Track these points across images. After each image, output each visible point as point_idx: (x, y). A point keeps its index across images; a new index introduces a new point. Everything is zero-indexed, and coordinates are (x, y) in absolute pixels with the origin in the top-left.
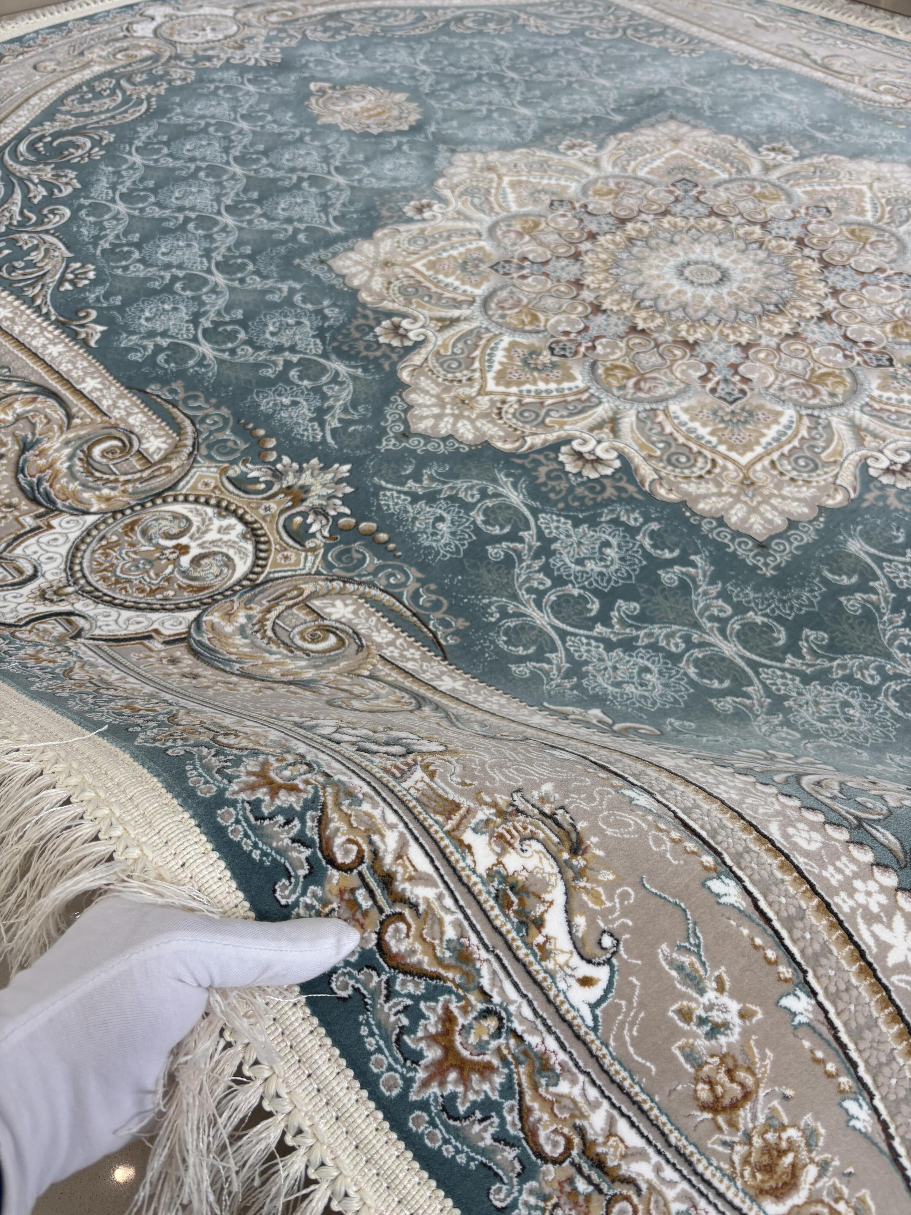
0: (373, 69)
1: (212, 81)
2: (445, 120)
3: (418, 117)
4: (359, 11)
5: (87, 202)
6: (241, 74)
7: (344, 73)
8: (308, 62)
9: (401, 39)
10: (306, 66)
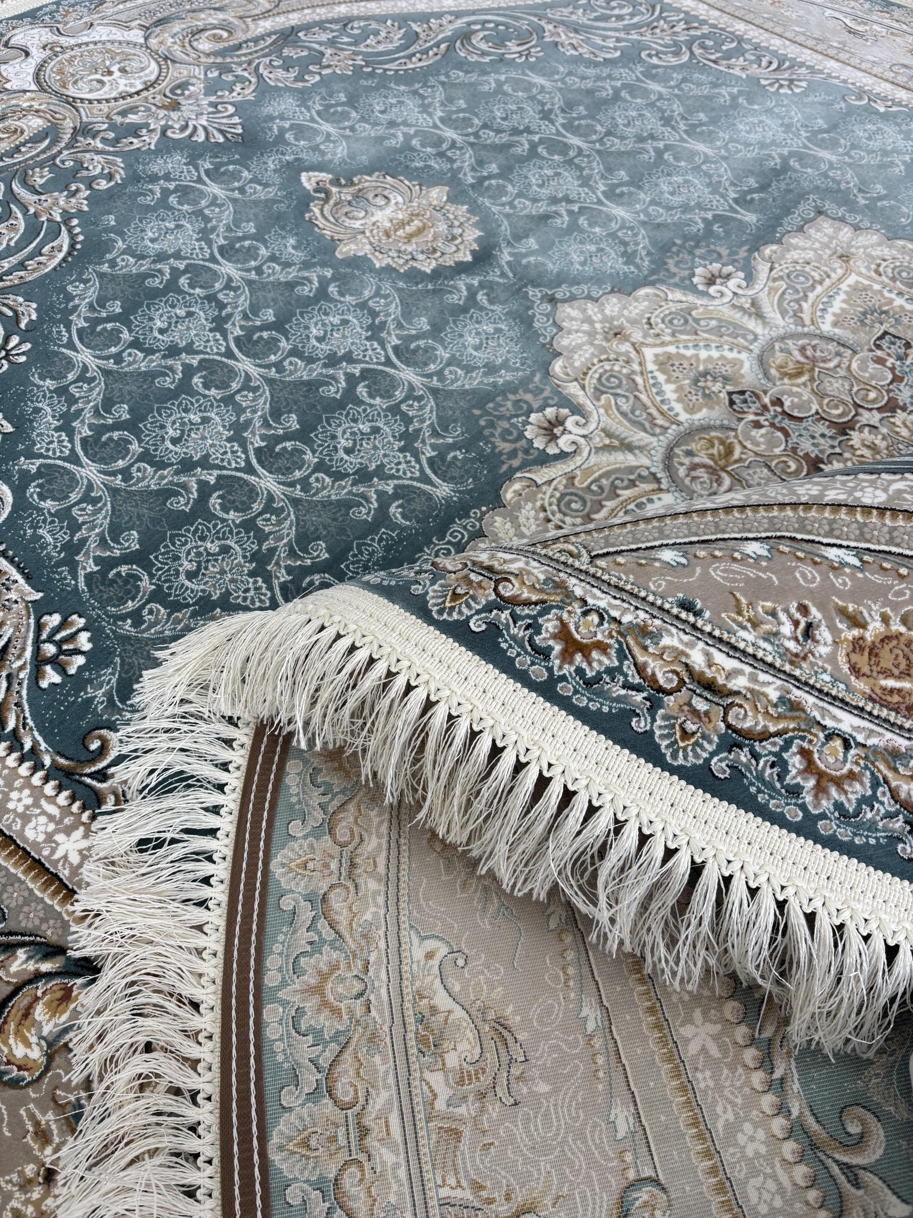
0: (380, 140)
1: (154, 178)
2: (518, 237)
3: (478, 233)
4: (321, 25)
5: (33, 466)
6: (192, 161)
7: (341, 151)
8: (282, 131)
9: (398, 78)
10: (280, 139)
